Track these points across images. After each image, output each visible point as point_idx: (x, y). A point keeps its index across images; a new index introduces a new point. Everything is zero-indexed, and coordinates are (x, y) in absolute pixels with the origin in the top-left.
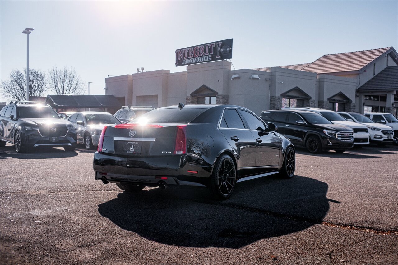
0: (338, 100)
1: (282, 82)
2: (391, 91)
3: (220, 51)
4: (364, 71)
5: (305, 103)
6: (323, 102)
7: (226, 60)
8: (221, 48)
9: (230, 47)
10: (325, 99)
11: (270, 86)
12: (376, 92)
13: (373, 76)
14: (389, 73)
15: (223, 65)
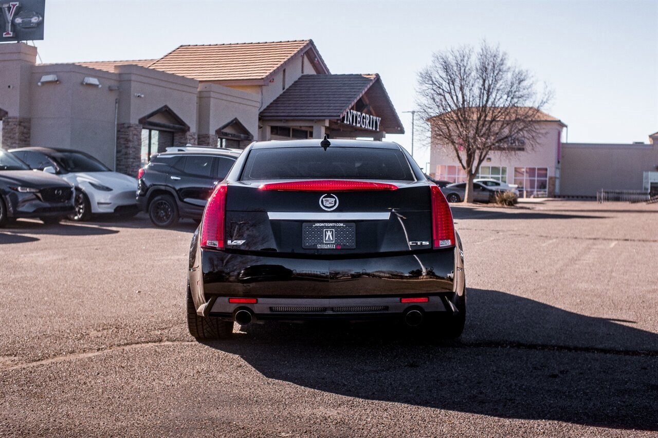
0: (231, 135)
1: (143, 96)
2: (320, 120)
3: (13, 22)
4: (270, 82)
5: (177, 138)
6: (209, 137)
7: (25, 42)
8: (16, 14)
9: (40, 14)
10: (212, 132)
11: (118, 101)
12: (293, 120)
13: (281, 92)
14: (309, 87)
15: (19, 53)
